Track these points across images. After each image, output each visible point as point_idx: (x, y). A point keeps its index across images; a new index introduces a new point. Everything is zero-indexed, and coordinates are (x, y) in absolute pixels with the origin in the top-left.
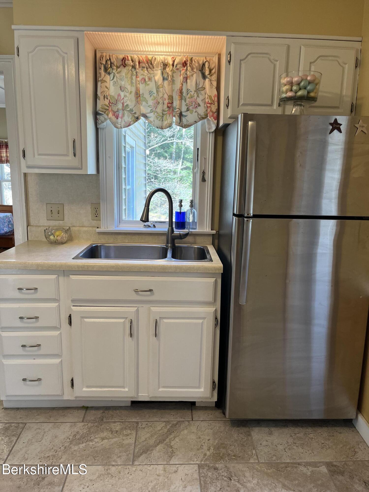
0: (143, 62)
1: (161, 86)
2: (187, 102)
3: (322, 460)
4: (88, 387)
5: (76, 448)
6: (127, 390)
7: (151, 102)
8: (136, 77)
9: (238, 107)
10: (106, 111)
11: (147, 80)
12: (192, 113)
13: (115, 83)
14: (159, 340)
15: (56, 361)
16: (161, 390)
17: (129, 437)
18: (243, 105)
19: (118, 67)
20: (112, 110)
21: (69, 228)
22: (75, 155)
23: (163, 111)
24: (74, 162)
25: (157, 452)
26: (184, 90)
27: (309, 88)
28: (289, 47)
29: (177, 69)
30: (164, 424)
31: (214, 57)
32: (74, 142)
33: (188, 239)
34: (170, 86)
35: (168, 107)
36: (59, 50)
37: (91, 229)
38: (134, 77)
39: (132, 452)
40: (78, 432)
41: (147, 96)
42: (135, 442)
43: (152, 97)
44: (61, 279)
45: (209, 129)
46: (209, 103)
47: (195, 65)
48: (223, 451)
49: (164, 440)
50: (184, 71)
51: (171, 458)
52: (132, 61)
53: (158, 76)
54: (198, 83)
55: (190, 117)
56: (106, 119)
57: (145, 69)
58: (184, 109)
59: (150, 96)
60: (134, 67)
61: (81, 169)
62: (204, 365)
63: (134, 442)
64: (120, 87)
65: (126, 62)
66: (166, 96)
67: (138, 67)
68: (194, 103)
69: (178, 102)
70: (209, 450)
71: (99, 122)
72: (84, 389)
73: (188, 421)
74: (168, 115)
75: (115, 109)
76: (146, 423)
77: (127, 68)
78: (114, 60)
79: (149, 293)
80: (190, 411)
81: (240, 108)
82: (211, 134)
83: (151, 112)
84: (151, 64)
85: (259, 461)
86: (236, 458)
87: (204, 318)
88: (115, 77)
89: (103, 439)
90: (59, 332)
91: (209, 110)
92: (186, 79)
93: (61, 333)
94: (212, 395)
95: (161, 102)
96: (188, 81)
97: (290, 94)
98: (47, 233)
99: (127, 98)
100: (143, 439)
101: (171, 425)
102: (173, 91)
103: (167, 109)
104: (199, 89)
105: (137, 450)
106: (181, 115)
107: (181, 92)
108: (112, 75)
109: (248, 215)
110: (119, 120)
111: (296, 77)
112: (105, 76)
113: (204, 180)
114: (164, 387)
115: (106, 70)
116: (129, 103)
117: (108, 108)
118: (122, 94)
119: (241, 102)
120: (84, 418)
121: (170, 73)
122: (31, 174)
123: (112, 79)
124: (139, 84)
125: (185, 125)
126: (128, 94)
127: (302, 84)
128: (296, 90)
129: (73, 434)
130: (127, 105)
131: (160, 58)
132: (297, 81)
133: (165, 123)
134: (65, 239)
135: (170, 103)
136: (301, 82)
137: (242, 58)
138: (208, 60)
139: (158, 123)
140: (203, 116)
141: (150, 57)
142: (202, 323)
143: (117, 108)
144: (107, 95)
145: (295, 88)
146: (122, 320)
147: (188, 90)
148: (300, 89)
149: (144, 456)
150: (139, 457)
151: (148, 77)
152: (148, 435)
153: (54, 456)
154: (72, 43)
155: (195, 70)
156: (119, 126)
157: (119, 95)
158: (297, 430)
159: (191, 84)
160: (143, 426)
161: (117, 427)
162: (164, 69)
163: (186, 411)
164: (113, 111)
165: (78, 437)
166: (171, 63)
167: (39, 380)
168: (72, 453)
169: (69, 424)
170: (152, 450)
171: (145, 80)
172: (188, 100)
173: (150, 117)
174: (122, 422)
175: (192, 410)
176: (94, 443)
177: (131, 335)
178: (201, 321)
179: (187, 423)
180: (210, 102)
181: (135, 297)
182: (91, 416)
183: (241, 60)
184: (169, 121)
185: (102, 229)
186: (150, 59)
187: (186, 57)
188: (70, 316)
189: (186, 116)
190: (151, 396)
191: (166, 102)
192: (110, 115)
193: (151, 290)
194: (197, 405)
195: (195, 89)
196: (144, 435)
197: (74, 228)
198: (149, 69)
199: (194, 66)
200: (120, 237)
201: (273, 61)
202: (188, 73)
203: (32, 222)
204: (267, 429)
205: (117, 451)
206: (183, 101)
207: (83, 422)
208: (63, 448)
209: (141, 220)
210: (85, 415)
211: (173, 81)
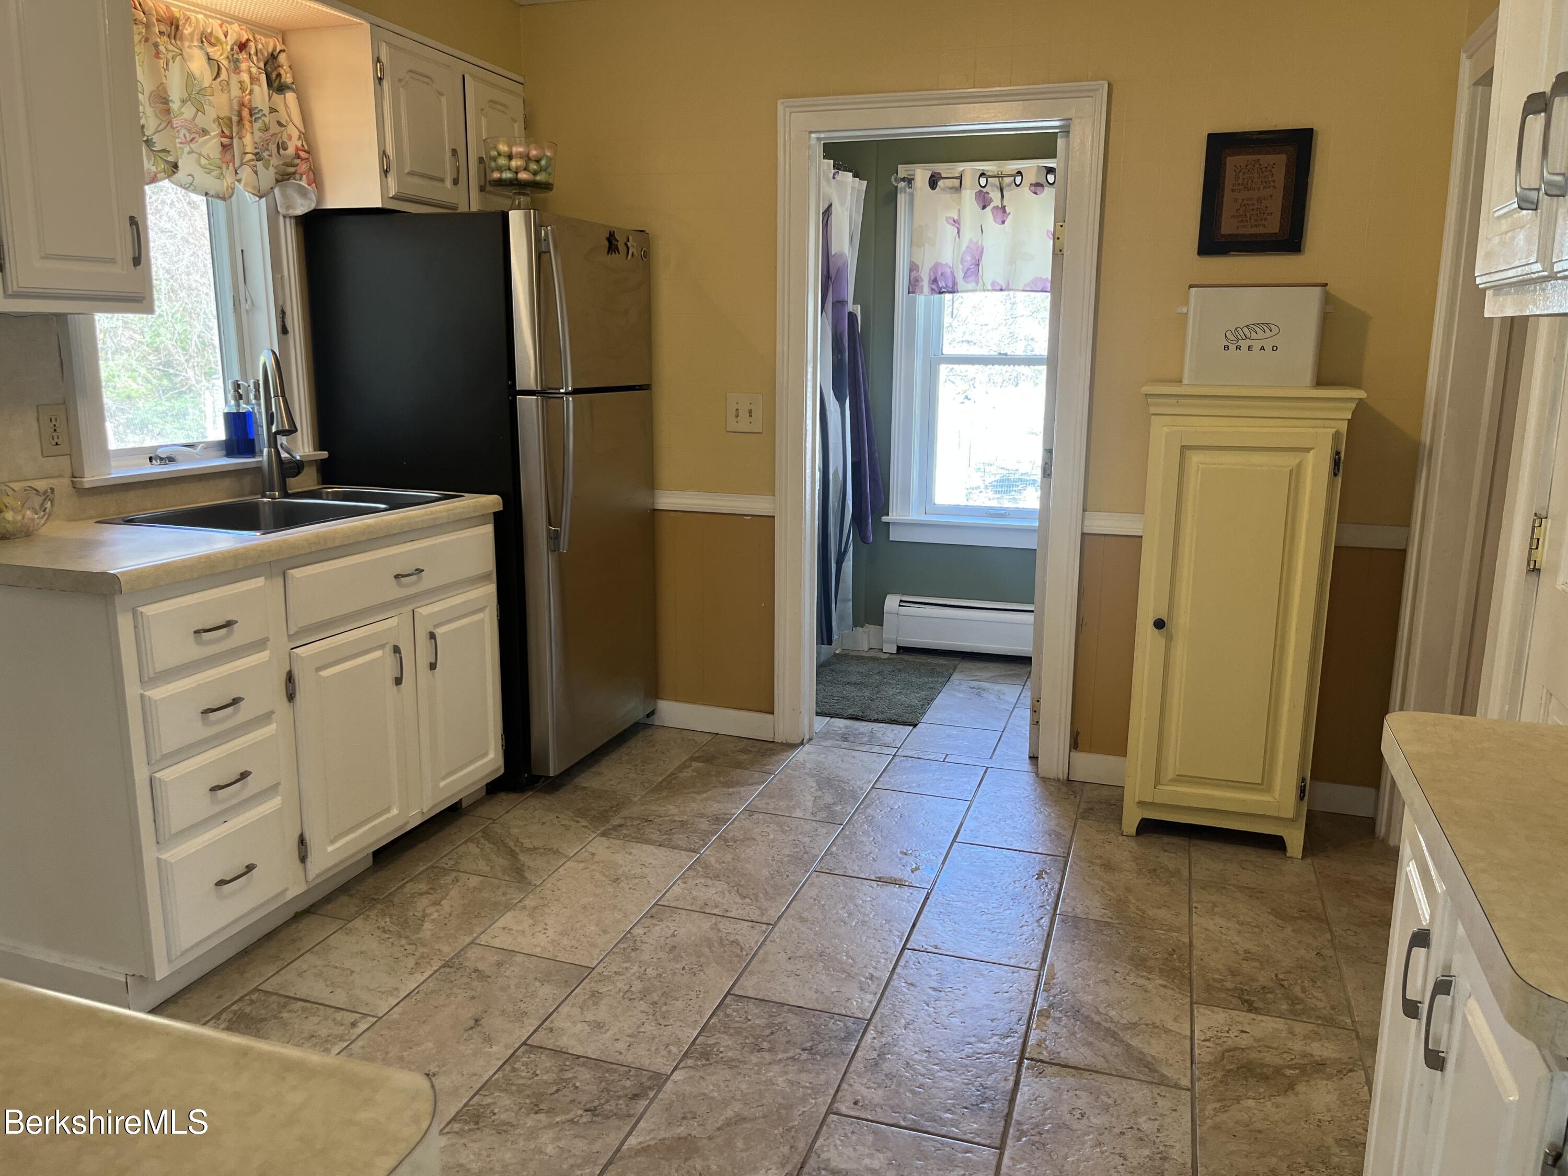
0: (163, 21)
1: (210, 91)
2: (257, 139)
4: (335, 839)
6: (395, 812)
8: (157, 57)
9: (403, 174)
12: (269, 167)
16: (442, 785)
17: (463, 879)
22: (135, 262)
25: (533, 862)
32: (132, 222)
34: (227, 95)
35: (222, 145)
46: (306, 152)
47: (262, 54)
50: (248, 63)
53: (198, 63)
55: (263, 177)
63: (481, 877)
67: (156, 29)
72: (330, 849)
74: (224, 166)
76: (446, 858)
80: (470, 816)
91: (306, 167)
95: (215, 130)
96: (255, 87)
100: (486, 867)
105: (507, 878)
120: (337, 918)
121: (225, 63)
124: (165, 76)
131: (198, 20)
135: (226, 137)
137: (400, 77)
139: (212, 183)
141: (175, 11)
146: (378, 654)
147: (255, 110)
152: (482, 862)
155: (261, 65)
160: (451, 863)
167: (248, 869)
170: (524, 864)
172: (257, 135)
175: (468, 814)
178: (478, 617)
180: (306, 148)
181: (397, 592)
182: (342, 910)
186: (176, 15)
188: (289, 678)
195: (268, 109)
196: (476, 865)
201: (437, 94)
202: (253, 68)
205: (485, 895)
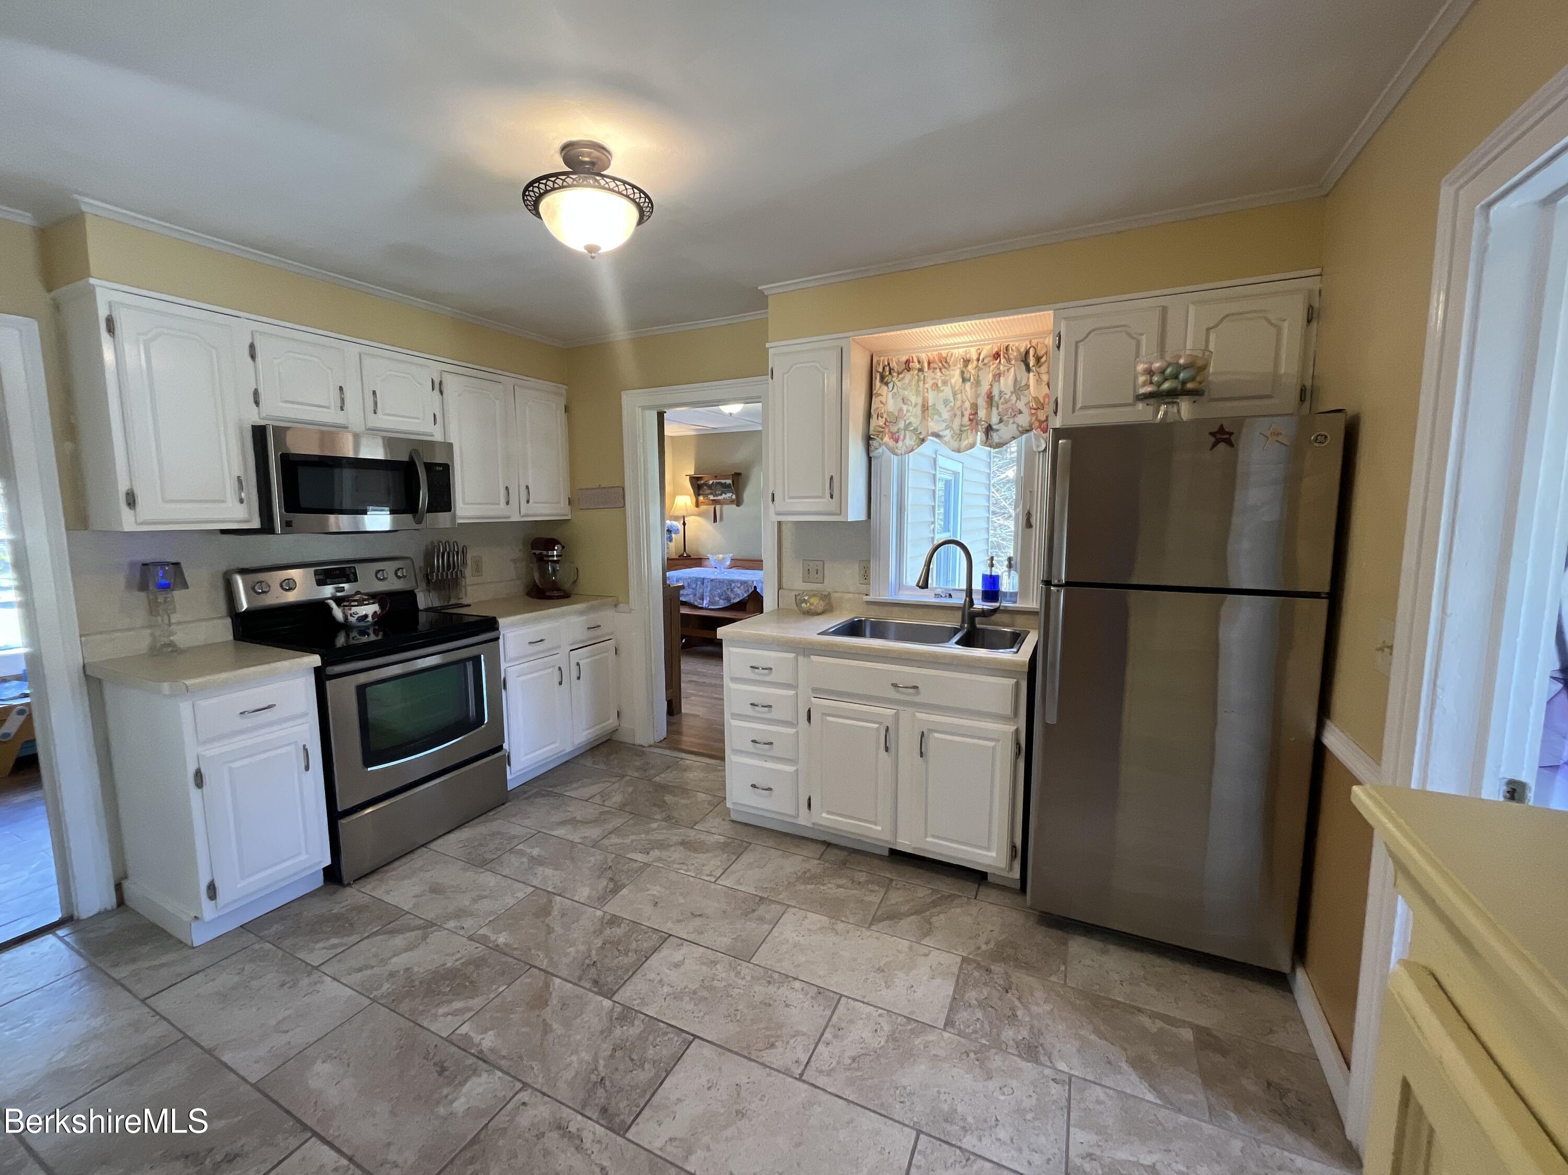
0: (934, 362)
1: (958, 392)
2: (1000, 410)
3: (1190, 1020)
4: (829, 813)
5: (802, 887)
6: (879, 828)
7: (946, 415)
8: (924, 384)
9: (1074, 411)
10: (880, 433)
11: (940, 384)
12: (1006, 425)
13: (894, 396)
14: (926, 762)
15: (790, 769)
16: (929, 839)
17: (874, 894)
18: (1083, 408)
19: (899, 373)
20: (889, 431)
21: (829, 593)
22: (832, 497)
23: (962, 425)
24: (832, 505)
25: (906, 923)
26: (996, 393)
27: (1182, 376)
28: (1164, 310)
29: (985, 365)
30: (929, 892)
31: (1046, 337)
32: (831, 478)
33: (997, 617)
34: (973, 390)
35: (970, 420)
36: (818, 365)
37: (857, 595)
38: (921, 384)
39: (873, 912)
40: (809, 870)
41: (941, 407)
42: (881, 903)
43: (948, 408)
44: (801, 659)
45: (1038, 446)
46: (1035, 409)
47: (1013, 354)
48: (1011, 951)
49: (922, 912)
50: (994, 366)
51: (926, 936)
52: (919, 362)
53: (956, 378)
54: (1018, 379)
55: (1005, 432)
56: (880, 445)
57: (938, 370)
58: (995, 420)
59: (946, 406)
60: (921, 370)
61: (840, 514)
62: (996, 815)
63: (878, 901)
64: (903, 399)
65: (911, 364)
66: (967, 405)
67: (926, 369)
68: (1011, 410)
69: (985, 411)
70: (987, 943)
71: (872, 448)
72: (824, 815)
73: (968, 898)
74: (969, 432)
75: (894, 429)
76: (904, 883)
77: (911, 372)
78: (894, 365)
79: (912, 691)
80: (977, 886)
81: (1077, 413)
82: (1041, 454)
83: (946, 429)
84: (946, 362)
85: (1065, 981)
86: (1027, 966)
87: (997, 740)
88: (895, 387)
89: (839, 886)
90: (794, 730)
91: (1034, 418)
92: (997, 376)
93: (797, 732)
94: (1011, 868)
95: (959, 413)
96: (1002, 379)
97: (1149, 389)
98: (799, 601)
99: (910, 414)
100: (893, 902)
101: (939, 896)
102: (977, 396)
103: (969, 423)
104: (1019, 389)
105: (879, 913)
106: (989, 429)
107: (990, 397)
108: (891, 385)
109: (1059, 581)
110: (900, 444)
111: (1156, 362)
112: (880, 387)
113: (1029, 525)
114: (934, 836)
115: (882, 378)
116: (912, 419)
117: (882, 430)
118: (905, 408)
119: (1079, 405)
120: (822, 855)
121: (973, 372)
122: (788, 522)
123: (891, 389)
124: (927, 392)
125: (997, 444)
126: (911, 408)
127: (1169, 370)
128: (1158, 382)
129: (803, 870)
130: (910, 423)
131: (959, 352)
132: (1158, 368)
133: (965, 443)
134: (820, 609)
135: (972, 415)
136: (1167, 367)
137: (1077, 339)
138: (1033, 344)
139: (955, 444)
140: (1027, 428)
141: (944, 353)
142: (994, 748)
143: (897, 427)
144: (882, 413)
145: (1155, 379)
146: (875, 726)
147: (1001, 392)
148: (1166, 380)
149: (887, 922)
150: (880, 921)
151: (942, 380)
152: (901, 899)
153: (773, 889)
154: (834, 357)
155: (1013, 362)
156: (899, 452)
157: (901, 410)
158: (1158, 961)
159: (1006, 383)
160: (898, 886)
161: (862, 877)
162: (966, 366)
163: (970, 883)
164: (891, 433)
165: (808, 875)
166: (975, 357)
167: (770, 789)
168: (796, 892)
169: (801, 858)
170: (901, 919)
171: (937, 385)
172: (1001, 407)
173: (945, 436)
174: (870, 873)
175: (979, 886)
176: (825, 888)
177: (887, 749)
178: (992, 744)
179: (966, 899)
180: (1035, 406)
181: (892, 694)
182: (833, 854)
183: (1077, 343)
184: (971, 440)
185: (870, 598)
186: (944, 355)
187: (999, 345)
188: (809, 711)
189: (997, 430)
190: (913, 845)
191: (967, 414)
192: (886, 439)
193: (915, 687)
194: (990, 879)
195: (1012, 389)
196: (895, 897)
197: (836, 595)
198: (943, 370)
199: (1012, 357)
200: (896, 609)
201: (1135, 336)
202: (1001, 367)
203: (784, 585)
204: (1100, 945)
205: (852, 905)
206: (994, 409)
207: (819, 859)
208: (786, 883)
209: (918, 585)
210: (825, 850)
211: (978, 383)
